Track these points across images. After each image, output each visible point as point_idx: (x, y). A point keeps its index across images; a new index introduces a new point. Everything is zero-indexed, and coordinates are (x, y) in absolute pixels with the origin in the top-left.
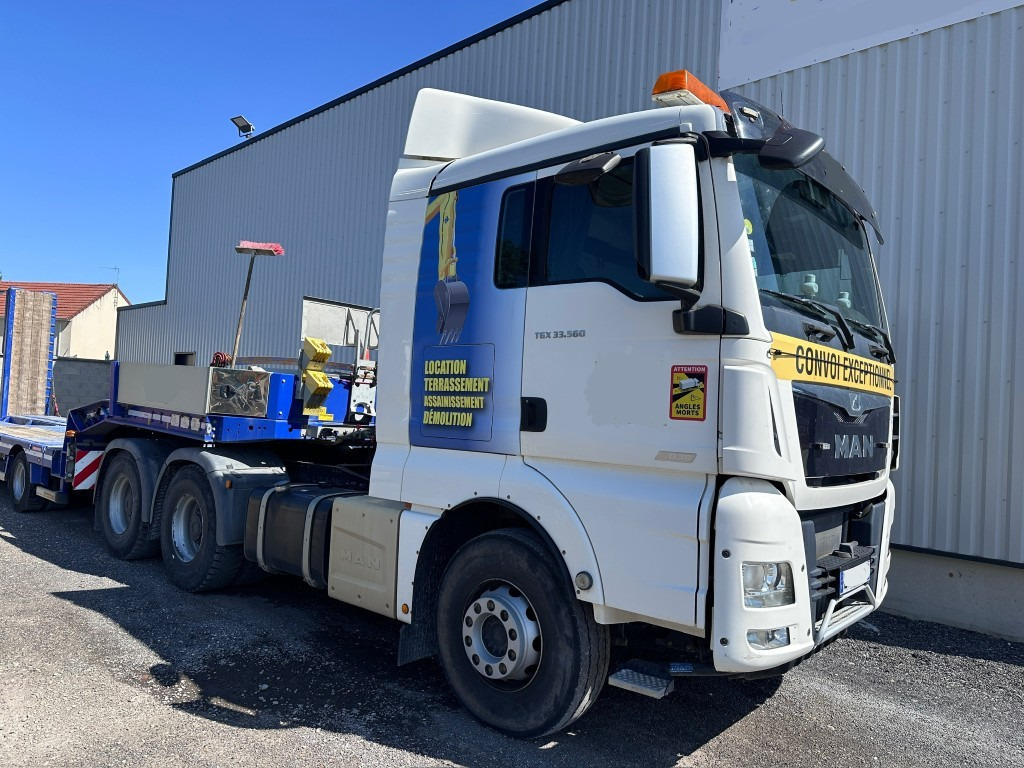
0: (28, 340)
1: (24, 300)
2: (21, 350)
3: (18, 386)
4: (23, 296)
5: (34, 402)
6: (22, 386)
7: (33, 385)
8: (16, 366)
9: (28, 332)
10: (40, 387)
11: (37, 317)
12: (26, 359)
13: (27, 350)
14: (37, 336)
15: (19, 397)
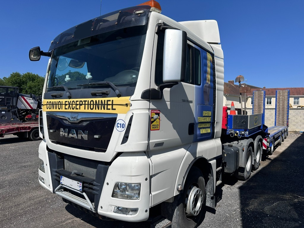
0: (281, 105)
1: (280, 93)
2: (279, 108)
3: (279, 118)
4: (279, 92)
5: (283, 122)
6: (280, 118)
7: (283, 117)
8: (278, 112)
9: (281, 102)
10: (285, 118)
11: (283, 98)
12: (281, 110)
13: (281, 107)
14: (284, 103)
15: (279, 121)
